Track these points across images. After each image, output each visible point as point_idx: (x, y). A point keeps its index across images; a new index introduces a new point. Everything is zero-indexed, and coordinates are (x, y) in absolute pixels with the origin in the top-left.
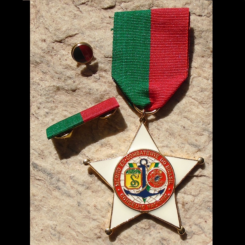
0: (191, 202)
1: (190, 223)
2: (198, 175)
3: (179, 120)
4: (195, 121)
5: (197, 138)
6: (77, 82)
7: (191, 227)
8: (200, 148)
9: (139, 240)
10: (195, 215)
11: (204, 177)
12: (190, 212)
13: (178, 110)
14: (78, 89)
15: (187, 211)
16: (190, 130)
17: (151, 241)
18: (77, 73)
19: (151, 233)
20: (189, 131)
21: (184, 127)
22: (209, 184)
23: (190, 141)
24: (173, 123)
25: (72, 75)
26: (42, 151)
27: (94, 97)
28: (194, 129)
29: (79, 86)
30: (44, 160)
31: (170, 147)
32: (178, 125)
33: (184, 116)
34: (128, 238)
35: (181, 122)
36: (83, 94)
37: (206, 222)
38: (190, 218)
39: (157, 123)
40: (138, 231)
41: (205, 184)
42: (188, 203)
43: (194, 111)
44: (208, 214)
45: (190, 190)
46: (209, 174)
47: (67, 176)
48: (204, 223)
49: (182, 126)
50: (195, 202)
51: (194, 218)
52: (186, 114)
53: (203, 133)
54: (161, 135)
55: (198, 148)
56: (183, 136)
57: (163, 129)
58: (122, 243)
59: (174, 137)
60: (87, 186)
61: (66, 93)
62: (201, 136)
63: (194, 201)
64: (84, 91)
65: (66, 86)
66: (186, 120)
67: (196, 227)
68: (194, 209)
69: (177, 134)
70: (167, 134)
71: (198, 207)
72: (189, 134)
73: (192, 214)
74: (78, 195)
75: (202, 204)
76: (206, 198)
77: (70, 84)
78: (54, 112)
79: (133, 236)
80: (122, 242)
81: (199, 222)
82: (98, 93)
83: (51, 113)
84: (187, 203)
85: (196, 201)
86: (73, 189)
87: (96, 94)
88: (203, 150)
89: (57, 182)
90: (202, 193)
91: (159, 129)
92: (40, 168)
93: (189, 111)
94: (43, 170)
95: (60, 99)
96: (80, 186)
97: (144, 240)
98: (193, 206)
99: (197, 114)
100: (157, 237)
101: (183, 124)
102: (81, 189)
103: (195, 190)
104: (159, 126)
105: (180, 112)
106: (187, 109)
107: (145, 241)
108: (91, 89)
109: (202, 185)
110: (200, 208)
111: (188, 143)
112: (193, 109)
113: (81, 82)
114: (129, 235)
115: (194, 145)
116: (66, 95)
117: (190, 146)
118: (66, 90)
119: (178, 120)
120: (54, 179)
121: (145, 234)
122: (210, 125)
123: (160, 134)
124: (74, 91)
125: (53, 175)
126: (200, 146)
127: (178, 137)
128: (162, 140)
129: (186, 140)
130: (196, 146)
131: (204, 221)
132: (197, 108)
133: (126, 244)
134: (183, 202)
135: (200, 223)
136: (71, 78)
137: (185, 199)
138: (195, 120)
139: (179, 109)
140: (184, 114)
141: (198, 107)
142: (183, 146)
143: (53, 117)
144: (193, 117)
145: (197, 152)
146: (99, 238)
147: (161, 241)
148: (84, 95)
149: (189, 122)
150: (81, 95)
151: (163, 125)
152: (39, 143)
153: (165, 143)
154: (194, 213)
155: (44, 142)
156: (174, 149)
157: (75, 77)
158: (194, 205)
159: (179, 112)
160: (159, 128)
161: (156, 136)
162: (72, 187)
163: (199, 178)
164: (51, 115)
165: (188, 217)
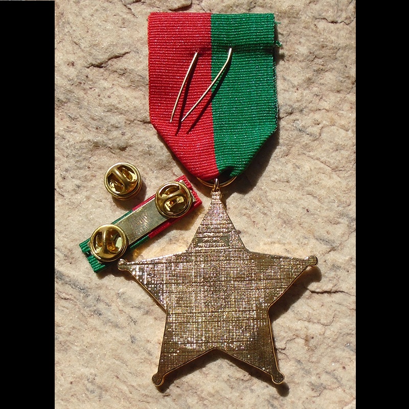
0: (320, 335)
1: (319, 371)
2: (331, 290)
3: (300, 199)
4: (326, 200)
5: (329, 228)
6: (128, 135)
7: (319, 377)
8: (334, 245)
9: (233, 399)
10: (326, 357)
11: (341, 294)
12: (318, 352)
13: (298, 182)
14: (131, 146)
15: (313, 350)
16: (318, 215)
17: (253, 401)
18: (127, 120)
19: (253, 388)
20: (316, 216)
21: (307, 210)
22: (349, 305)
23: (317, 234)
24: (289, 203)
25: (119, 123)
26: (70, 250)
27: (157, 159)
28: (324, 213)
29: (132, 142)
30: (74, 266)
31: (284, 244)
32: (297, 207)
33: (307, 191)
34: (216, 397)
35: (302, 202)
36: (137, 154)
37: (344, 368)
38: (318, 362)
39: (263, 203)
40: (232, 384)
41: (343, 305)
42: (315, 337)
43: (324, 183)
44: (347, 355)
45: (317, 315)
46: (349, 289)
47: (113, 293)
48: (341, 370)
49: (304, 208)
50: (326, 335)
51: (325, 361)
52: (310, 189)
53: (340, 220)
54: (269, 223)
55: (331, 245)
56: (306, 225)
57: (273, 214)
58: (205, 405)
59: (291, 227)
60: (147, 308)
61: (110, 153)
62: (336, 225)
63: (324, 334)
64: (140, 149)
65: (110, 142)
66: (311, 198)
67: (328, 376)
68: (324, 346)
69: (296, 221)
70: (280, 222)
71: (331, 343)
72: (315, 221)
73: (321, 355)
74: (131, 323)
75: (337, 338)
76: (344, 328)
77: (116, 138)
78: (89, 184)
79: (223, 393)
80: (205, 402)
81: (332, 369)
82: (163, 154)
83: (84, 187)
84: (313, 338)
85: (328, 333)
86: (122, 313)
87: (159, 155)
88: (339, 248)
89: (95, 302)
90: (338, 321)
91: (265, 214)
92: (68, 279)
93: (316, 183)
94: (72, 282)
95: (99, 162)
96: (134, 309)
97: (242, 399)
98: (323, 342)
99: (329, 187)
100: (263, 394)
101: (306, 204)
102: (136, 314)
103: (326, 316)
104: (266, 209)
105: (301, 185)
106: (312, 179)
107: (243, 401)
108: (151, 147)
109: (337, 306)
110: (335, 345)
111: (314, 236)
112: (323, 180)
113: (134, 135)
114: (217, 392)
115: (324, 240)
116: (110, 156)
117: (318, 242)
118: (109, 147)
119: (297, 198)
120: (91, 297)
121: (244, 388)
122: (350, 206)
123: (267, 222)
124: (123, 149)
125: (89, 290)
126: (334, 242)
127: (298, 227)
128: (271, 231)
129: (311, 232)
130: (327, 242)
131: (341, 366)
132: (328, 178)
133: (212, 405)
134: (307, 336)
135: (334, 370)
136: (117, 128)
137: (310, 331)
138: (326, 198)
139: (299, 180)
140: (307, 188)
141: (330, 176)
142: (305, 241)
143: (88, 193)
144: (323, 192)
145: (330, 251)
146: (167, 396)
147: (271, 401)
148: (139, 156)
149: (316, 201)
150: (134, 156)
151: (272, 206)
152: (66, 237)
153: (277, 236)
154: (325, 354)
155: (74, 235)
156: (291, 247)
157: (125, 126)
158: (325, 341)
159: (299, 185)
160: (265, 212)
161: (260, 224)
162: (121, 311)
163: (333, 295)
164: (85, 189)
165: (314, 359)
